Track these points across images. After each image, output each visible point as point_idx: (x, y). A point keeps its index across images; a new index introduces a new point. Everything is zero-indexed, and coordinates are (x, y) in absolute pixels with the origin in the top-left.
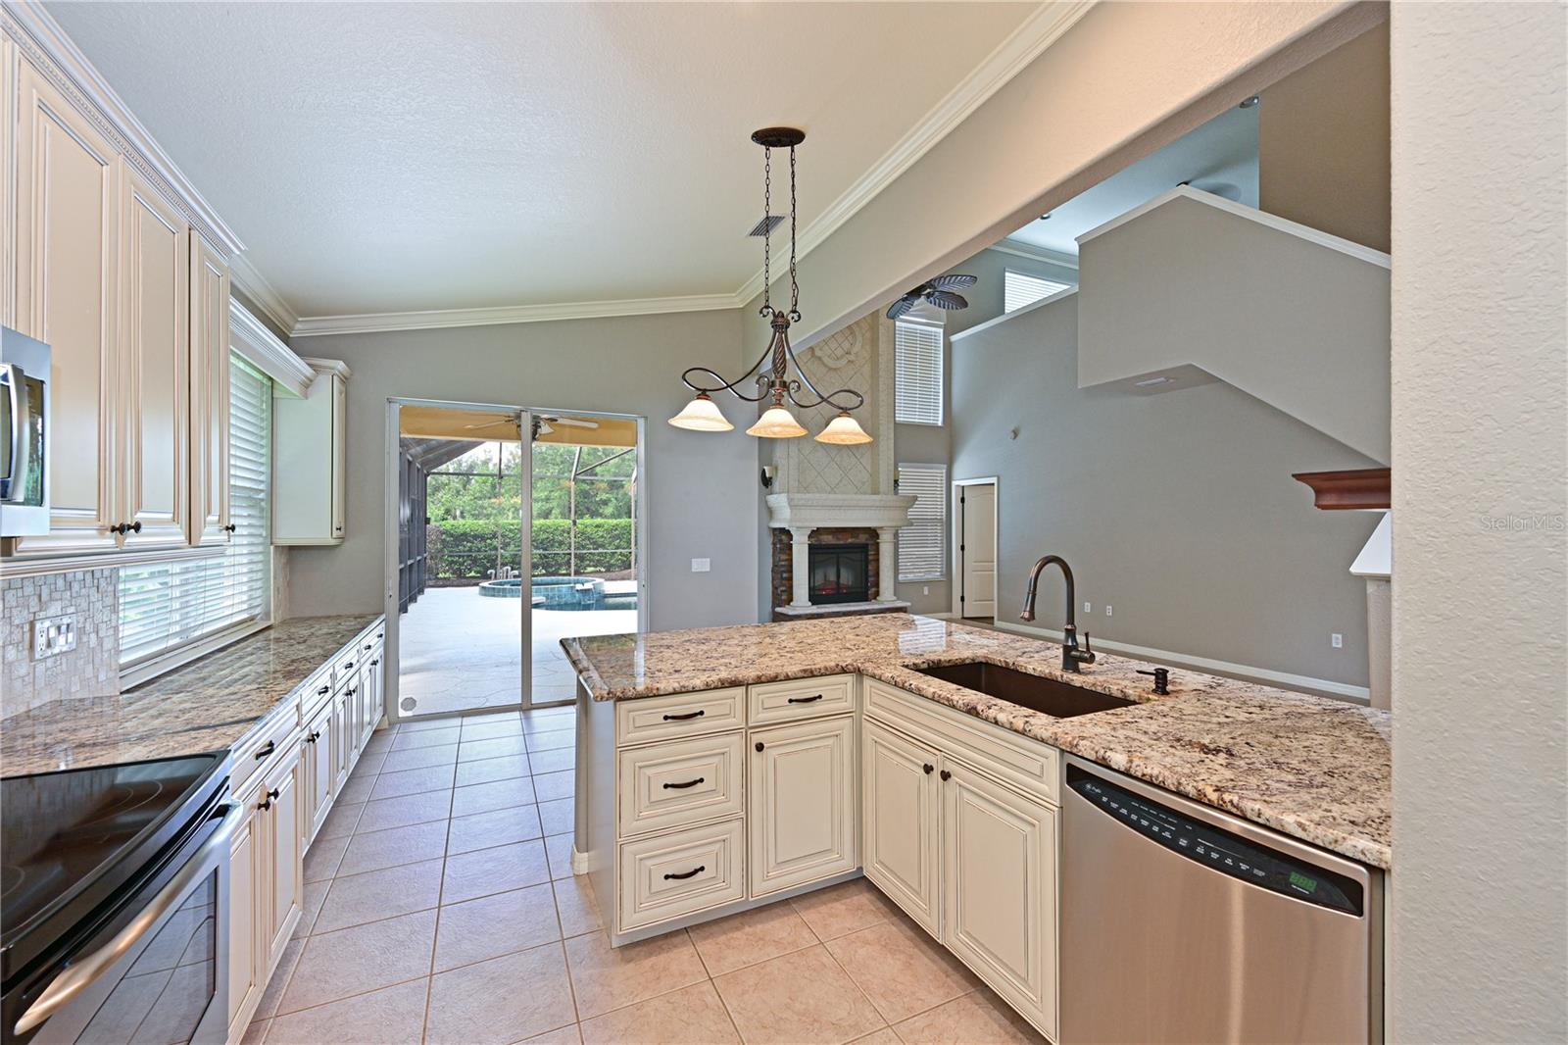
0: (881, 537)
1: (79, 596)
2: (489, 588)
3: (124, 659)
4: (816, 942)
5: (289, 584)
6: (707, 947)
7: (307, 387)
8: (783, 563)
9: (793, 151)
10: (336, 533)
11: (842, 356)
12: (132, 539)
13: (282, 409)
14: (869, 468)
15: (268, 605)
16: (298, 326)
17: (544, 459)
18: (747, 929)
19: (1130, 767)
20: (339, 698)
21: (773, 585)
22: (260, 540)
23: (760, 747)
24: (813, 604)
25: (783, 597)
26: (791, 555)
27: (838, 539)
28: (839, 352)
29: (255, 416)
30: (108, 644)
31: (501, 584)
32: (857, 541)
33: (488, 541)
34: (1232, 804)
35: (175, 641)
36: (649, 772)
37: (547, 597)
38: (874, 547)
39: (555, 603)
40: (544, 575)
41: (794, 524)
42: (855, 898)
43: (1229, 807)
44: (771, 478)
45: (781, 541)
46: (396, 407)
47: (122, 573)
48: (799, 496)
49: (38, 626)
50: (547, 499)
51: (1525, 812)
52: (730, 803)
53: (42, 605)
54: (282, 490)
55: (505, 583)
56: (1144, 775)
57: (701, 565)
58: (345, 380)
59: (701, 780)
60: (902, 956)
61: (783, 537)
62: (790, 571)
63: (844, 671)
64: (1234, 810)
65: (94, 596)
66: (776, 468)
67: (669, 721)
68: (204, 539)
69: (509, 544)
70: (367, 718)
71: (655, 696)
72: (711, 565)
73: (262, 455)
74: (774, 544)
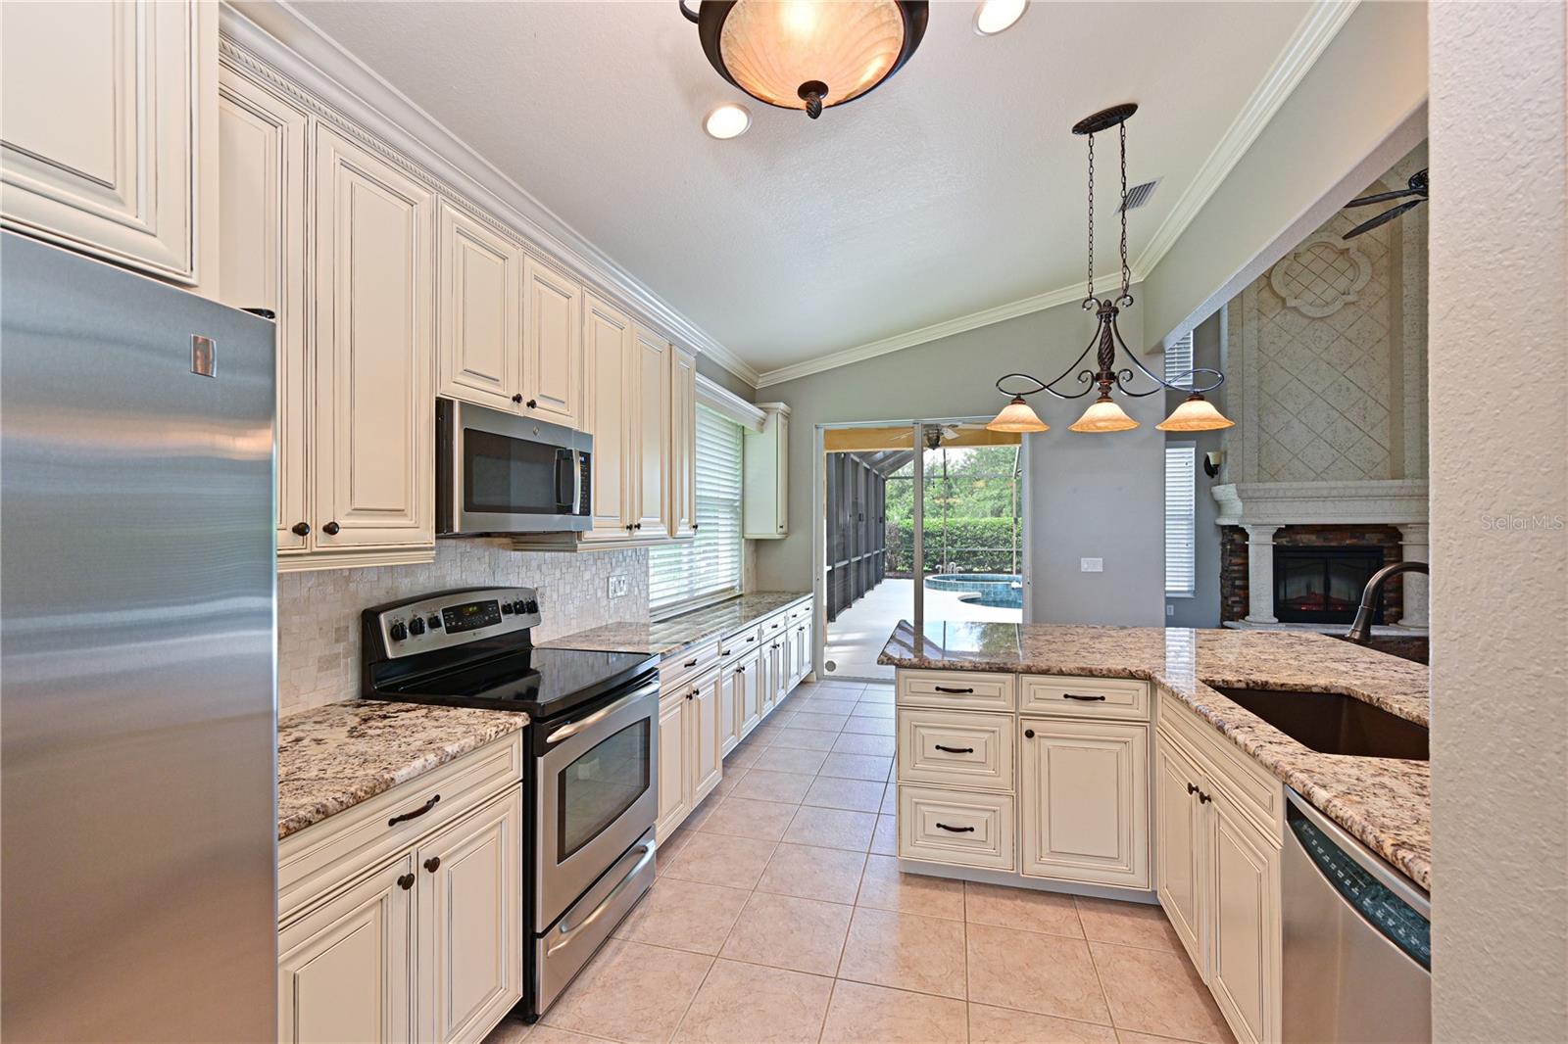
0: (1405, 538)
1: (630, 565)
2: (932, 581)
3: (652, 605)
4: (1082, 937)
5: (756, 567)
6: (975, 900)
7: (762, 424)
8: (1236, 568)
9: (1123, 126)
10: (780, 530)
11: (1334, 300)
12: (637, 533)
13: (749, 439)
14: (1387, 443)
15: (741, 580)
16: (760, 381)
17: (996, 457)
18: (1018, 902)
19: (1327, 806)
20: (767, 648)
21: (1222, 593)
22: (737, 535)
23: (1030, 734)
24: (1280, 621)
25: (1235, 610)
26: (1247, 558)
27: (1325, 539)
28: (1330, 294)
29: (732, 443)
30: (644, 595)
31: (944, 578)
32: (1363, 543)
33: (938, 538)
34: (1403, 862)
35: (685, 597)
36: (924, 731)
37: (983, 593)
38: (1394, 552)
39: (991, 599)
40: (989, 572)
41: (1247, 520)
42: (1150, 921)
43: (1400, 866)
44: (1217, 466)
45: (1232, 541)
46: (822, 431)
47: (651, 554)
48: (1255, 486)
49: (611, 580)
50: (1000, 497)
51: (1516, 874)
52: (999, 779)
53: (613, 570)
54: (749, 500)
55: (953, 577)
56: (1337, 817)
57: (1091, 565)
58: (787, 416)
59: (971, 751)
60: (1170, 987)
61: (1236, 536)
62: (1246, 577)
63: (1132, 676)
64: (1404, 870)
65: (637, 566)
66: (1225, 453)
67: (940, 692)
68: (679, 533)
69: (955, 542)
70: (794, 670)
71: (926, 668)
72: (1104, 564)
73: (737, 476)
74: (1223, 545)
